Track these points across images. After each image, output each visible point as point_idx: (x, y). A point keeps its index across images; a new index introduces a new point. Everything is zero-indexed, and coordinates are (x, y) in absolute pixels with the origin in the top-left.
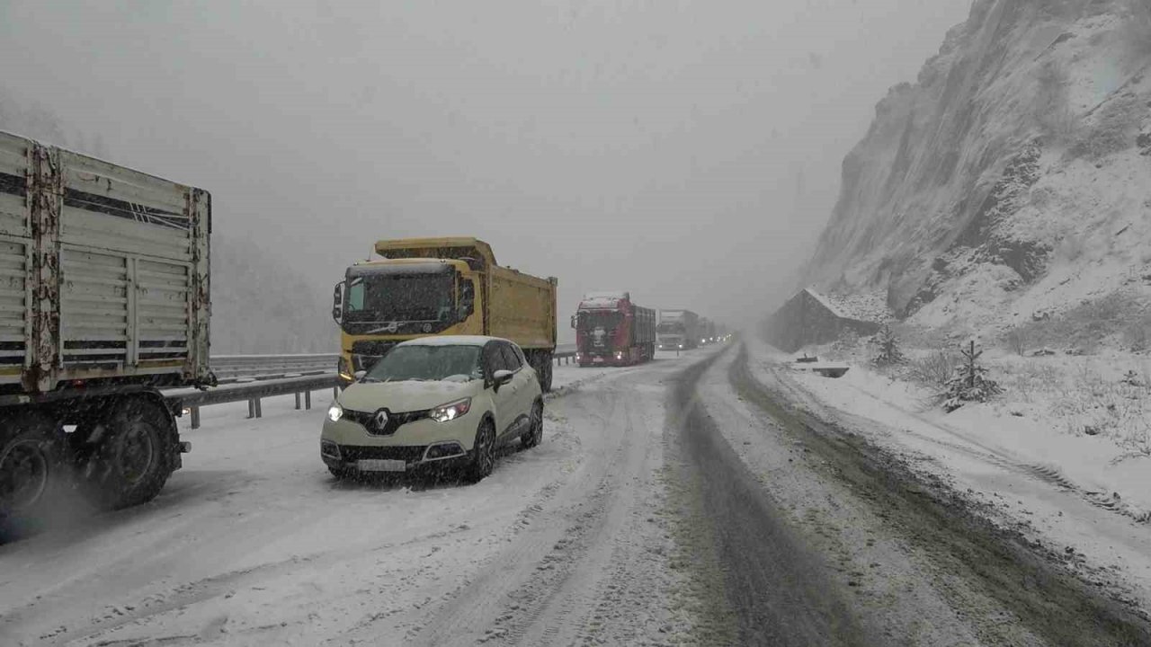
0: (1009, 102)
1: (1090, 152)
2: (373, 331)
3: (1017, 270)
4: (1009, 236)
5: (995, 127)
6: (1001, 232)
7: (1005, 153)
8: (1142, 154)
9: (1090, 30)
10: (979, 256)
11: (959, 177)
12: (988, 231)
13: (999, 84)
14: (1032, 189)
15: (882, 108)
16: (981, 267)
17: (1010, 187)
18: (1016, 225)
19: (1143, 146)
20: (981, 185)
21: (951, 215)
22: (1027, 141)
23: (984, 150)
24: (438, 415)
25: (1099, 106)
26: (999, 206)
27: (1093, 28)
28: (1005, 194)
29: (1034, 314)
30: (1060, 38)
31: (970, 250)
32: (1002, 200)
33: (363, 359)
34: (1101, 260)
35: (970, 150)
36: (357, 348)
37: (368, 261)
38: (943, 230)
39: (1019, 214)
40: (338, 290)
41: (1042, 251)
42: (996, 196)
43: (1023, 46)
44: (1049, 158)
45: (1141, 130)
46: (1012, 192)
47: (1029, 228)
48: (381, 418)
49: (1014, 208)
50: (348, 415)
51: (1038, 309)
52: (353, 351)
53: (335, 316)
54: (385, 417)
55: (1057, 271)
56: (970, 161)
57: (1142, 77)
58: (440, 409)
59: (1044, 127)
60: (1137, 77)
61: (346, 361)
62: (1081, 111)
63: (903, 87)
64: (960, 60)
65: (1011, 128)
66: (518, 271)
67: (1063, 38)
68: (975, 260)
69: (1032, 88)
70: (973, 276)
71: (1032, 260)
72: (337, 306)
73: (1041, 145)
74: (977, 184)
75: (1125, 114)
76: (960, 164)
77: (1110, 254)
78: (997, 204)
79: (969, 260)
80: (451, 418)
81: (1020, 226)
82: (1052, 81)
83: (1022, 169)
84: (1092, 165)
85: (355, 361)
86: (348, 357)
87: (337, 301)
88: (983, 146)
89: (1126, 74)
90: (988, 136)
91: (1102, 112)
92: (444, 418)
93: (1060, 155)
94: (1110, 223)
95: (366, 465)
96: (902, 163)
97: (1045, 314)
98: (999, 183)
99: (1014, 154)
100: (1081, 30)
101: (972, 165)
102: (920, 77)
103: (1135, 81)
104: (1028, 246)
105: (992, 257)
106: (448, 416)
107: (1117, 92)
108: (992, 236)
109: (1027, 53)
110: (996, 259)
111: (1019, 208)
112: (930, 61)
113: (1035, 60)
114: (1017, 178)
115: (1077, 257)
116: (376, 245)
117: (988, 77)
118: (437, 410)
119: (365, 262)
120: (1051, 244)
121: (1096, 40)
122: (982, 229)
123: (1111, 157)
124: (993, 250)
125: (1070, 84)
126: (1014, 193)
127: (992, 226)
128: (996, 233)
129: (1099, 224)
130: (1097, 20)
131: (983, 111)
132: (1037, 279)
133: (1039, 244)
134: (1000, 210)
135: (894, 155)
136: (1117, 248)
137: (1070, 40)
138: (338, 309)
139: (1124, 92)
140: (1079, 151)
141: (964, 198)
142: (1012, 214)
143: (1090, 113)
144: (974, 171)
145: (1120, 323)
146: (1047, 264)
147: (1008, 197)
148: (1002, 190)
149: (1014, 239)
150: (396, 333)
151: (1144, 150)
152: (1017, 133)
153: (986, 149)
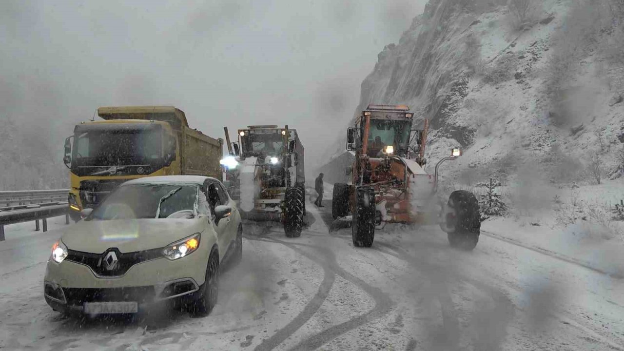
0: (451, 54)
1: (493, 81)
2: (96, 173)
3: (458, 141)
4: (455, 124)
5: (444, 67)
6: (450, 121)
7: (450, 80)
8: (517, 83)
9: (488, 19)
10: (439, 134)
11: (426, 92)
12: (443, 121)
13: (444, 45)
14: (465, 98)
15: (381, 57)
16: (441, 140)
17: (454, 98)
18: (458, 118)
19: (517, 79)
20: (439, 97)
21: (424, 112)
22: (462, 74)
23: (439, 79)
24: (170, 253)
25: (496, 58)
26: (448, 108)
27: (490, 18)
28: (451, 101)
29: (469, 165)
30: (474, 22)
31: (434, 131)
32: (450, 104)
33: (89, 194)
34: (501, 137)
35: (431, 79)
36: (84, 187)
37: (92, 121)
38: (419, 120)
39: (459, 112)
40: (68, 142)
41: (471, 131)
42: (447, 102)
43: (455, 26)
44: (473, 83)
45: (516, 70)
46: (455, 101)
47: (465, 120)
48: (111, 258)
49: (457, 108)
50: (73, 256)
51: (471, 162)
52: (81, 189)
53: (66, 162)
54: (115, 258)
55: (479, 142)
56: (432, 83)
57: (516, 44)
58: (172, 247)
59: (470, 67)
60: (513, 44)
61: (75, 196)
62: (487, 60)
63: (392, 46)
64: (423, 32)
65: (453, 67)
66: (201, 133)
67: (476, 23)
68: (437, 136)
69: (462, 47)
70: (437, 145)
71: (466, 136)
72: (67, 155)
73: (468, 76)
74: (437, 96)
75: (509, 62)
76: (426, 85)
77: (505, 133)
78: (447, 107)
79: (434, 136)
80: (183, 255)
81: (461, 118)
82: (472, 44)
83: (460, 88)
84: (494, 88)
85: (82, 196)
86: (77, 193)
87: (67, 150)
88: (438, 77)
89: (508, 42)
90: (440, 71)
91: (498, 61)
92: (177, 256)
93: (478, 82)
94: (504, 117)
95: (94, 308)
96: (393, 85)
97: (475, 165)
98: (448, 95)
99: (455, 81)
100: (484, 20)
101: (433, 86)
102: (401, 41)
103: (513, 46)
104: (464, 128)
105: (446, 134)
106: (181, 254)
107: (504, 51)
108: (446, 123)
109: (458, 30)
110: (449, 136)
111: (459, 109)
112: (406, 34)
113: (462, 33)
114: (457, 93)
115: (488, 135)
116: (98, 110)
117: (439, 41)
118: (169, 247)
119: (90, 122)
120: (475, 128)
121: (492, 25)
122: (440, 119)
123: (503, 83)
124: (447, 131)
125: (481, 46)
126: (456, 101)
127: (445, 118)
128: (448, 122)
129: (498, 118)
130: (490, 14)
131: (437, 59)
132: (469, 146)
133: (470, 128)
134: (449, 110)
135: (389, 81)
136: (508, 131)
137: (479, 24)
138: (69, 157)
139: (508, 50)
140: (488, 80)
141: (430, 103)
142: (456, 112)
143: (492, 61)
144: (434, 89)
145: (515, 169)
146: (473, 138)
147: (453, 103)
148: (450, 99)
149: (458, 125)
150: (116, 174)
151: (518, 80)
152: (455, 70)
153: (440, 78)
